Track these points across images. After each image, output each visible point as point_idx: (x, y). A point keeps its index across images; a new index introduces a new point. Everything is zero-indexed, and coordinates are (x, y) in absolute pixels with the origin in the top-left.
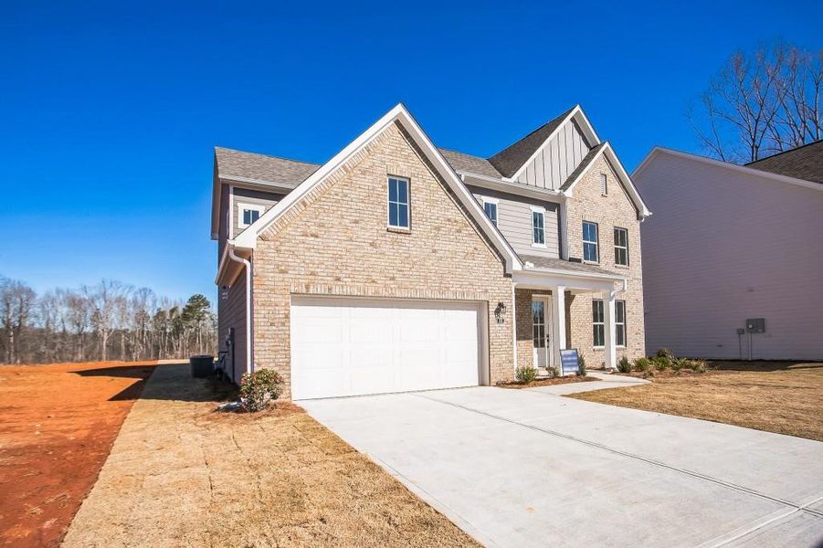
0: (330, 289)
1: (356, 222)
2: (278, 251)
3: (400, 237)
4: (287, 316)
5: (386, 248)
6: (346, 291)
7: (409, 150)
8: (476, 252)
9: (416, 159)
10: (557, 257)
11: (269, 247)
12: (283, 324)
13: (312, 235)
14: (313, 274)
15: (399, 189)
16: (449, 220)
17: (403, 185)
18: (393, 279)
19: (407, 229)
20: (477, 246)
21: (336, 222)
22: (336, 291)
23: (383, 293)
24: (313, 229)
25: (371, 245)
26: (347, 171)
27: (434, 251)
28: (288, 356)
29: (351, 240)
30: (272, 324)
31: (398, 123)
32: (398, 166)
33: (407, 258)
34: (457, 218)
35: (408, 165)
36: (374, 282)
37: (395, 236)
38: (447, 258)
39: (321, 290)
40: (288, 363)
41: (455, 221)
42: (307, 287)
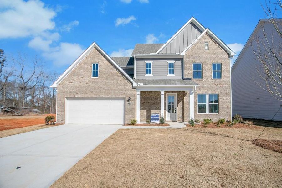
0: (75, 96)
1: (82, 78)
2: (63, 87)
3: (95, 80)
4: (64, 103)
5: (91, 84)
6: (79, 96)
7: (99, 54)
8: (121, 82)
9: (101, 57)
10: (181, 78)
11: (61, 87)
12: (63, 105)
13: (71, 83)
14: (71, 92)
15: (96, 66)
16: (111, 73)
17: (97, 65)
18: (92, 92)
19: (98, 77)
20: (121, 80)
21: (77, 78)
22: (76, 96)
23: (89, 96)
24: (71, 81)
25: (86, 83)
26: (80, 64)
27: (106, 83)
28: (64, 113)
29: (81, 83)
30: (61, 105)
31: (96, 48)
32: (95, 60)
33: (97, 86)
34: (114, 72)
35: (98, 59)
36: (87, 93)
37: (94, 80)
38: (110, 85)
39: (72, 96)
40: (64, 114)
41: (114, 73)
42: (69, 96)
